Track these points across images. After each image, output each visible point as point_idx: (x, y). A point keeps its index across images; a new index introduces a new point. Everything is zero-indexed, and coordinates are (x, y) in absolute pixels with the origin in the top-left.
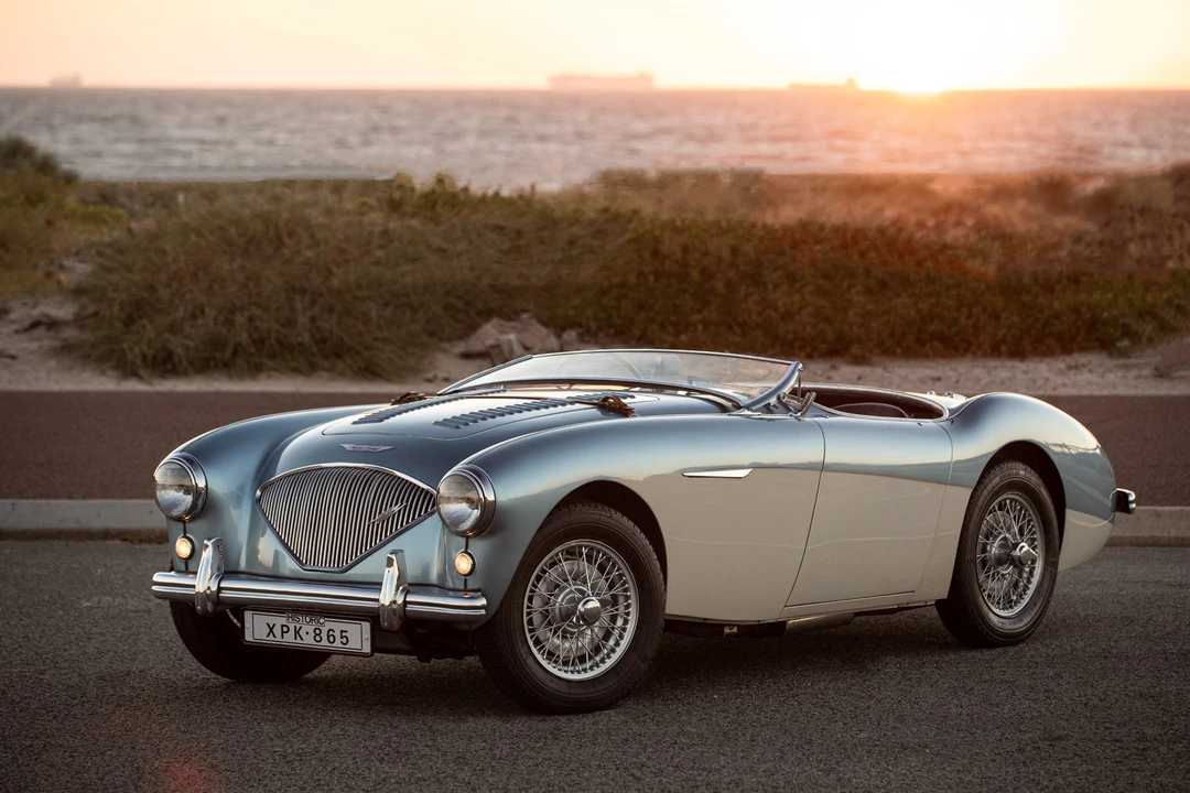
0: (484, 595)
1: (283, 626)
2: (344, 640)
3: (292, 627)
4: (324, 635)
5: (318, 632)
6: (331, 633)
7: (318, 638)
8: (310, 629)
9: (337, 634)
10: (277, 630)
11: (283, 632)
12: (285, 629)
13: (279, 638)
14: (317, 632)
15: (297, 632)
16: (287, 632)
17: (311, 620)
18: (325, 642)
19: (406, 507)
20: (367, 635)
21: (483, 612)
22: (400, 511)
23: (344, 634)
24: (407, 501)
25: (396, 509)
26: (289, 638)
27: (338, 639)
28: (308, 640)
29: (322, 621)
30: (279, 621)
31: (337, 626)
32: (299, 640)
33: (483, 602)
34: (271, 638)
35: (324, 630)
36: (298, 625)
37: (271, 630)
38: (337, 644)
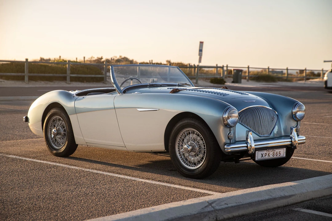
2: (280, 154)
4: (275, 154)
5: (274, 153)
8: (272, 153)
9: (278, 153)
10: (264, 155)
11: (265, 155)
12: (266, 154)
13: (264, 157)
15: (269, 155)
17: (272, 150)
18: (275, 156)
20: (285, 151)
26: (267, 157)
27: (278, 154)
28: (271, 156)
29: (275, 150)
30: (264, 152)
31: (277, 151)
32: (269, 157)
34: (262, 158)
35: (275, 152)
36: (269, 153)
37: (262, 155)
38: (278, 156)
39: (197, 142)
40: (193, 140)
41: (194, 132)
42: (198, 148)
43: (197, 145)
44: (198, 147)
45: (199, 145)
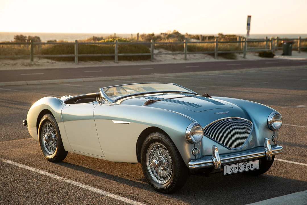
1: (235, 167)
3: (238, 167)
4: (247, 167)
6: (249, 166)
7: (245, 168)
8: (243, 166)
9: (250, 166)
10: (233, 169)
11: (235, 169)
12: (236, 168)
13: (234, 171)
14: (245, 167)
15: (239, 168)
17: (243, 164)
18: (247, 169)
20: (258, 164)
23: (252, 165)
26: (237, 171)
27: (251, 167)
28: (242, 170)
29: (246, 163)
30: (233, 166)
31: (250, 163)
32: (240, 170)
34: (232, 172)
35: (247, 165)
36: (239, 166)
37: (232, 169)
38: (250, 168)
39: (165, 156)
40: (161, 155)
41: (162, 146)
42: (166, 163)
43: (165, 160)
44: (166, 161)
45: (167, 159)
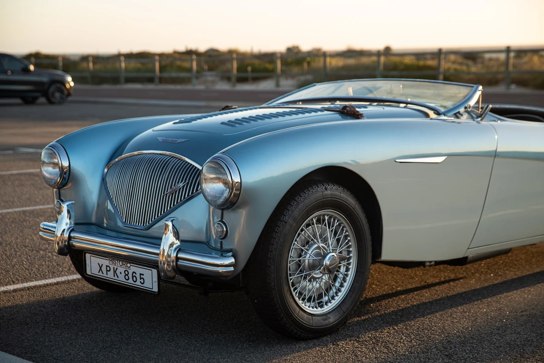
0: (233, 256)
1: (107, 266)
2: (142, 281)
3: (112, 268)
4: (130, 275)
6: (134, 275)
7: (126, 277)
8: (122, 270)
9: (138, 276)
11: (106, 270)
12: (108, 269)
13: (105, 274)
14: (126, 274)
15: (115, 272)
16: (109, 271)
17: (123, 264)
18: (131, 281)
19: (188, 183)
20: (155, 279)
21: (232, 269)
22: (184, 186)
23: (142, 276)
24: (189, 180)
25: (181, 185)
26: (110, 275)
27: (138, 279)
28: (121, 278)
29: (129, 265)
31: (136, 269)
32: (116, 278)
33: (232, 260)
34: (100, 274)
35: (130, 273)
36: (115, 267)
37: (100, 268)
38: (137, 283)
